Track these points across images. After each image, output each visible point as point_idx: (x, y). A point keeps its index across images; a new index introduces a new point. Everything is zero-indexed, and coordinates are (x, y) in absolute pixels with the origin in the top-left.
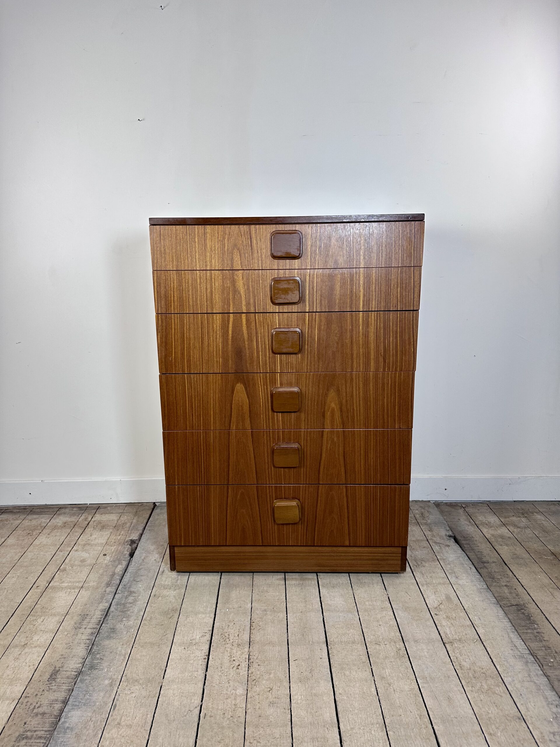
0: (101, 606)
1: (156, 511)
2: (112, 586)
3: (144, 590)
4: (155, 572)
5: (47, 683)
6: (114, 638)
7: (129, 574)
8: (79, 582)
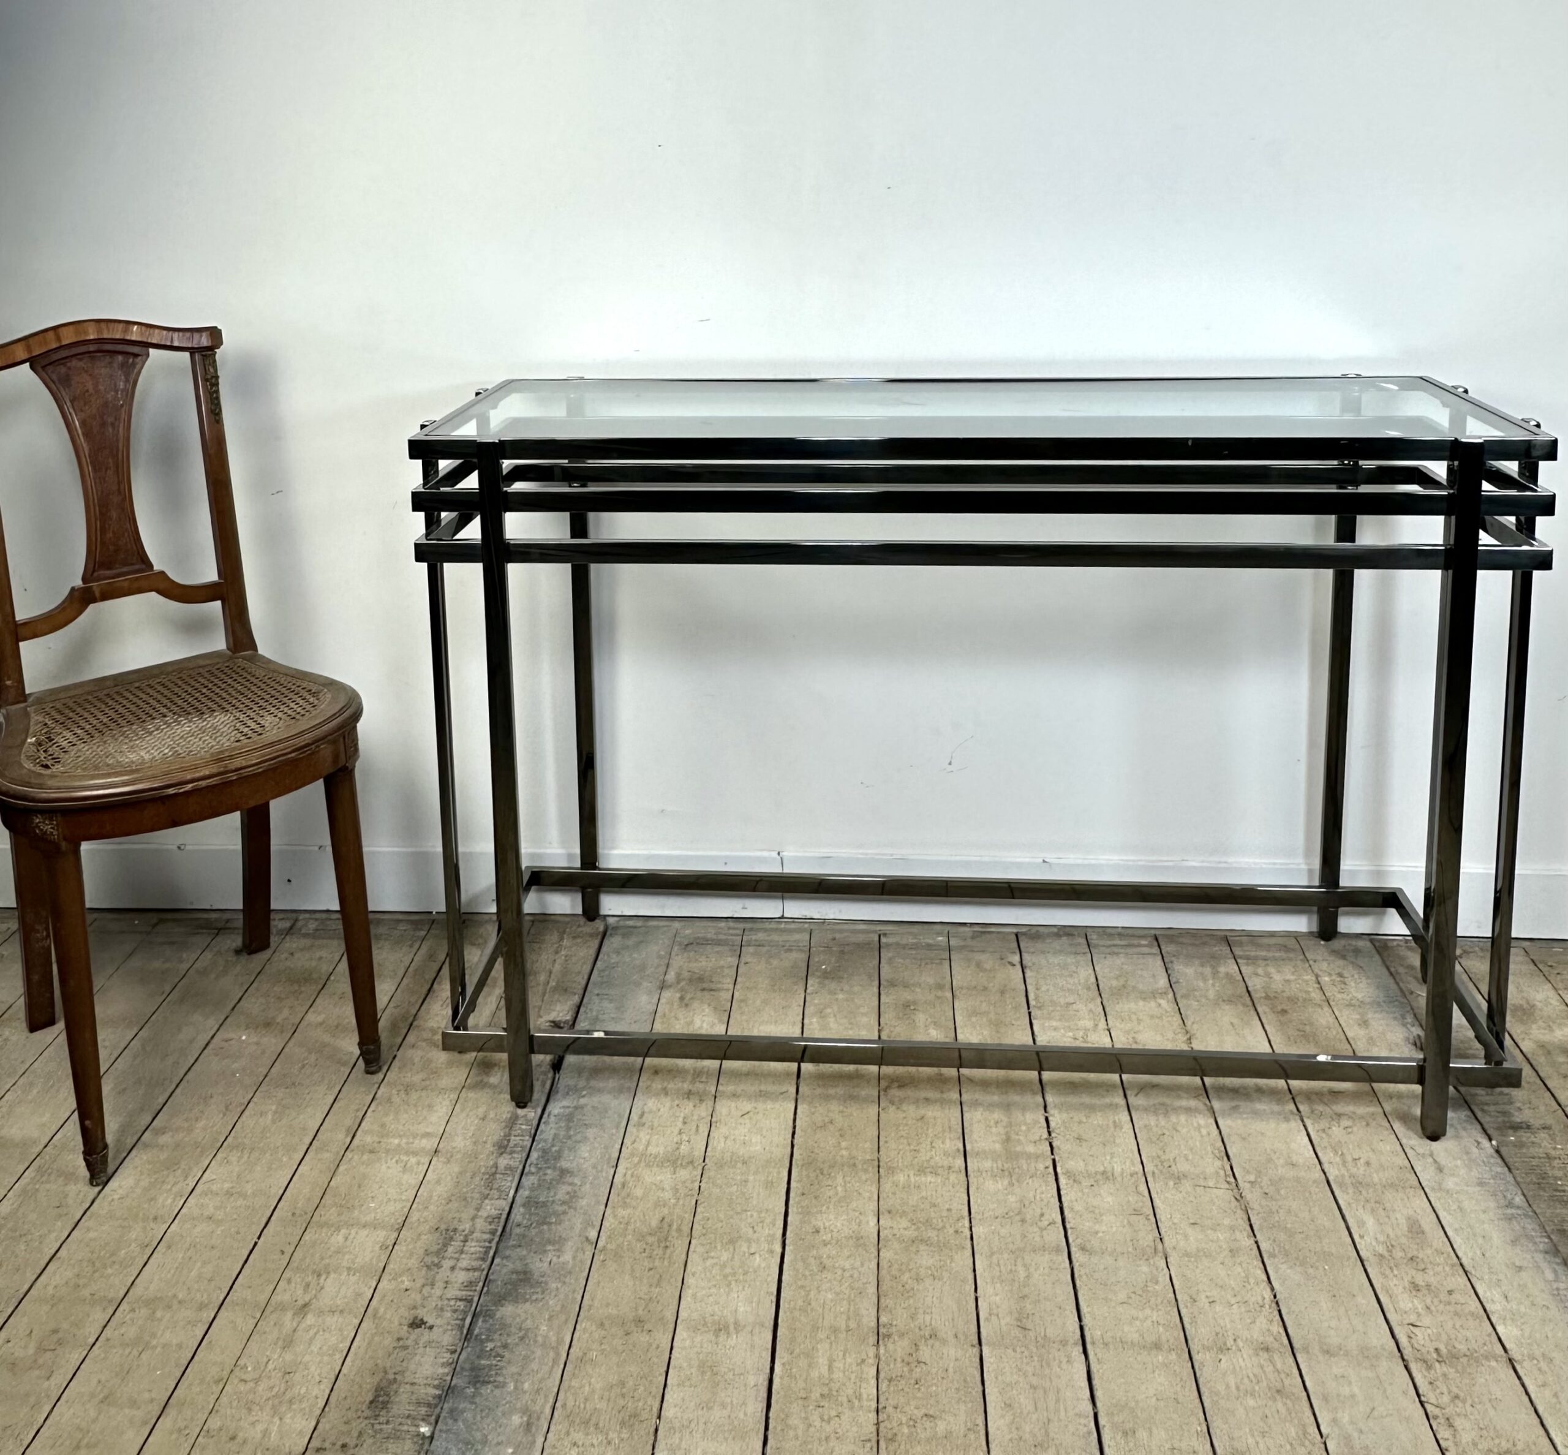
0: (489, 1207)
1: (613, 942)
2: (514, 1152)
3: (594, 1167)
4: (620, 1116)
5: (368, 1413)
6: (526, 1301)
7: (552, 1118)
8: (427, 1135)
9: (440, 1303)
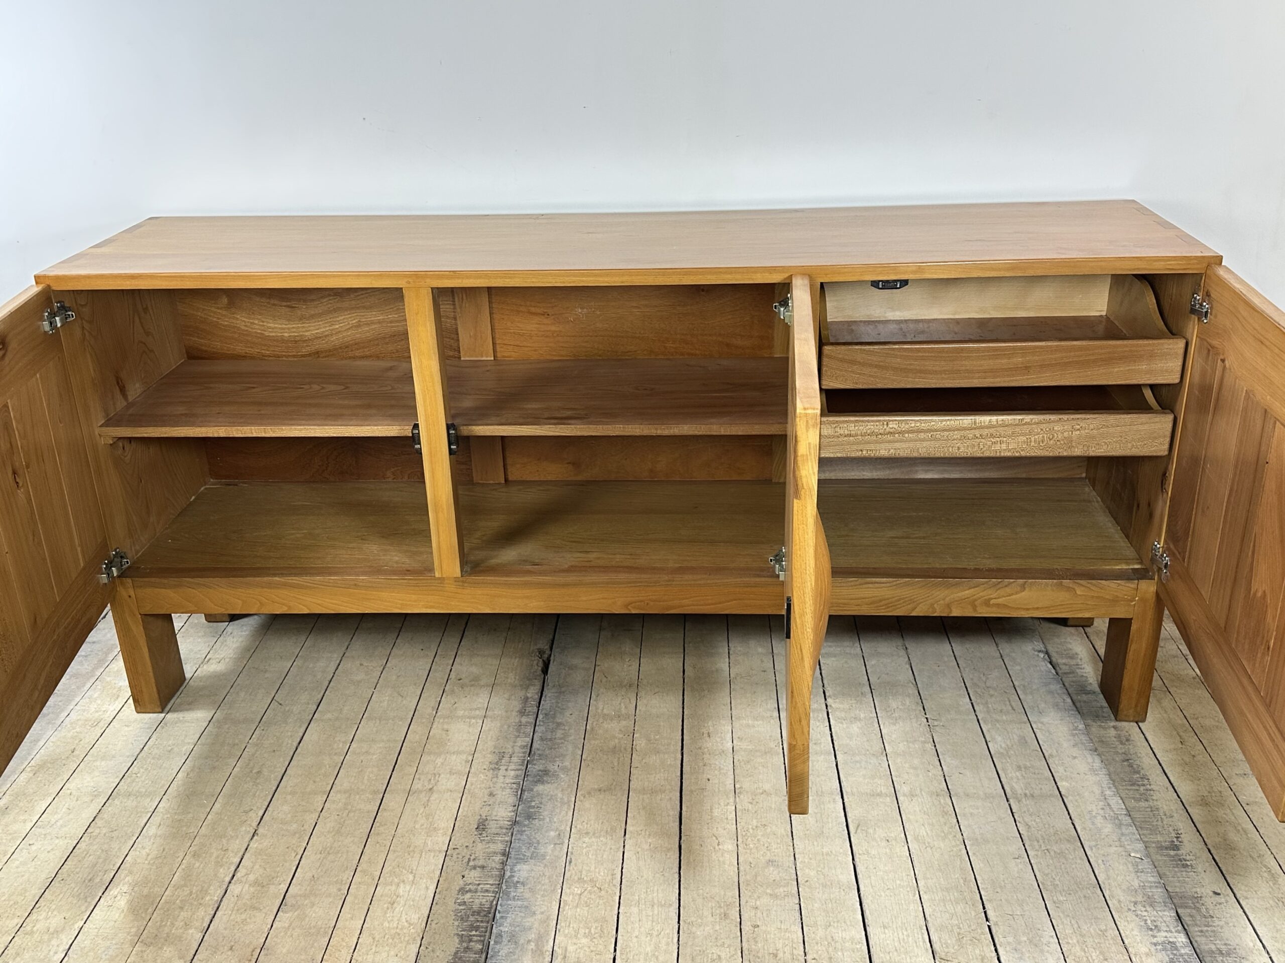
0: (519, 742)
2: (528, 715)
3: (574, 720)
5: (476, 833)
6: (548, 783)
7: (548, 698)
8: (478, 709)
9: (503, 786)
